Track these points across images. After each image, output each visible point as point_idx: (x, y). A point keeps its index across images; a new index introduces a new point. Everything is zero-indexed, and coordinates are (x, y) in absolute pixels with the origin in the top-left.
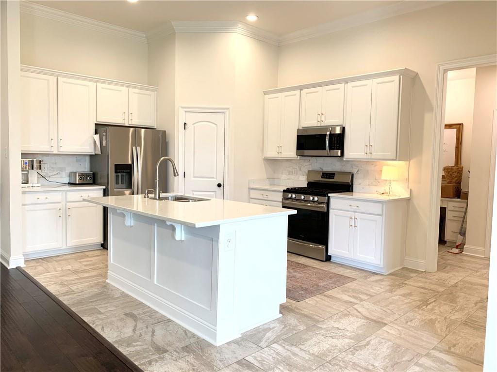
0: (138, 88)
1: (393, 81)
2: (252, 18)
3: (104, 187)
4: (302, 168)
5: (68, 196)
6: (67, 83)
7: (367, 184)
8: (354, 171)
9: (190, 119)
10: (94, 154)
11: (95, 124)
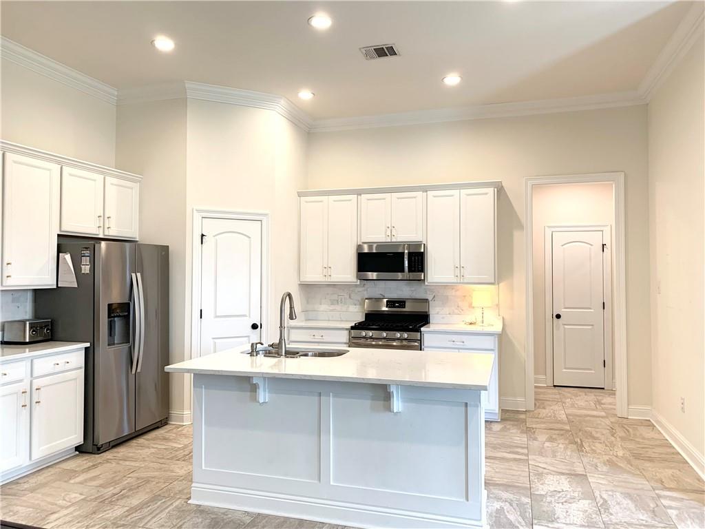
0: (117, 177)
1: (486, 194)
2: (306, 95)
3: (88, 345)
4: (352, 295)
5: (35, 366)
6: (20, 163)
7: (448, 313)
8: (430, 298)
9: (210, 228)
10: (55, 287)
11: (59, 235)
